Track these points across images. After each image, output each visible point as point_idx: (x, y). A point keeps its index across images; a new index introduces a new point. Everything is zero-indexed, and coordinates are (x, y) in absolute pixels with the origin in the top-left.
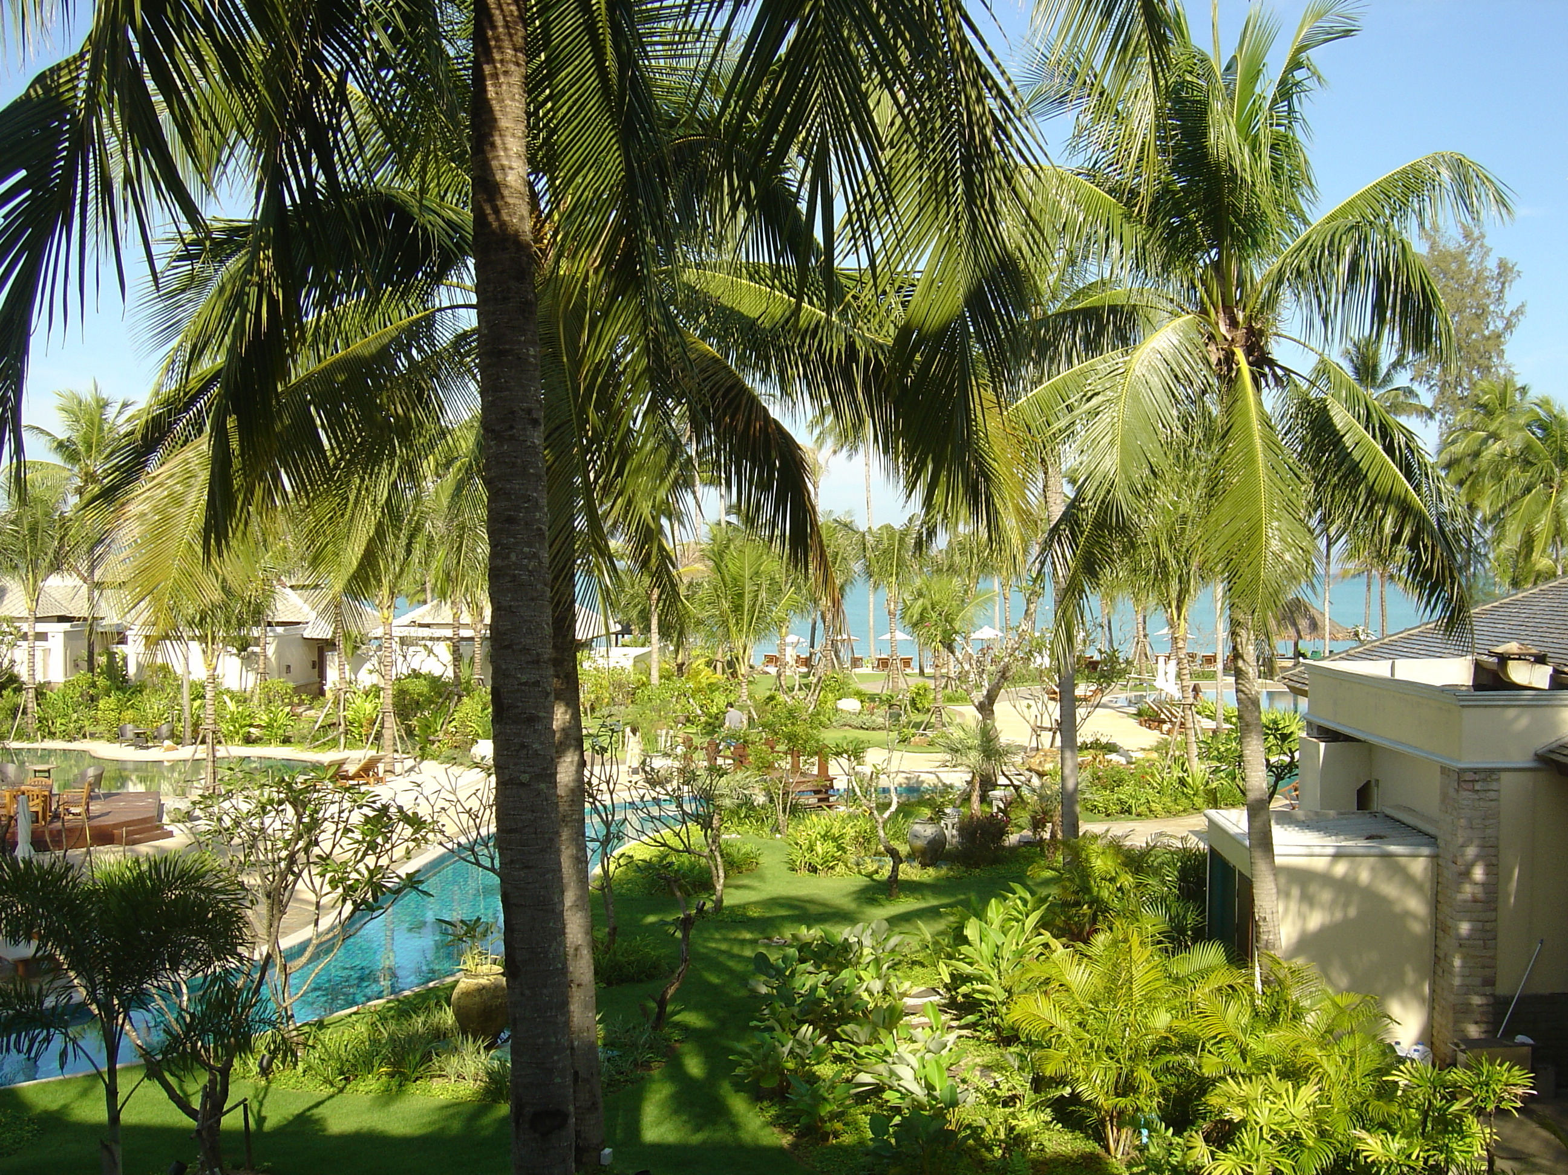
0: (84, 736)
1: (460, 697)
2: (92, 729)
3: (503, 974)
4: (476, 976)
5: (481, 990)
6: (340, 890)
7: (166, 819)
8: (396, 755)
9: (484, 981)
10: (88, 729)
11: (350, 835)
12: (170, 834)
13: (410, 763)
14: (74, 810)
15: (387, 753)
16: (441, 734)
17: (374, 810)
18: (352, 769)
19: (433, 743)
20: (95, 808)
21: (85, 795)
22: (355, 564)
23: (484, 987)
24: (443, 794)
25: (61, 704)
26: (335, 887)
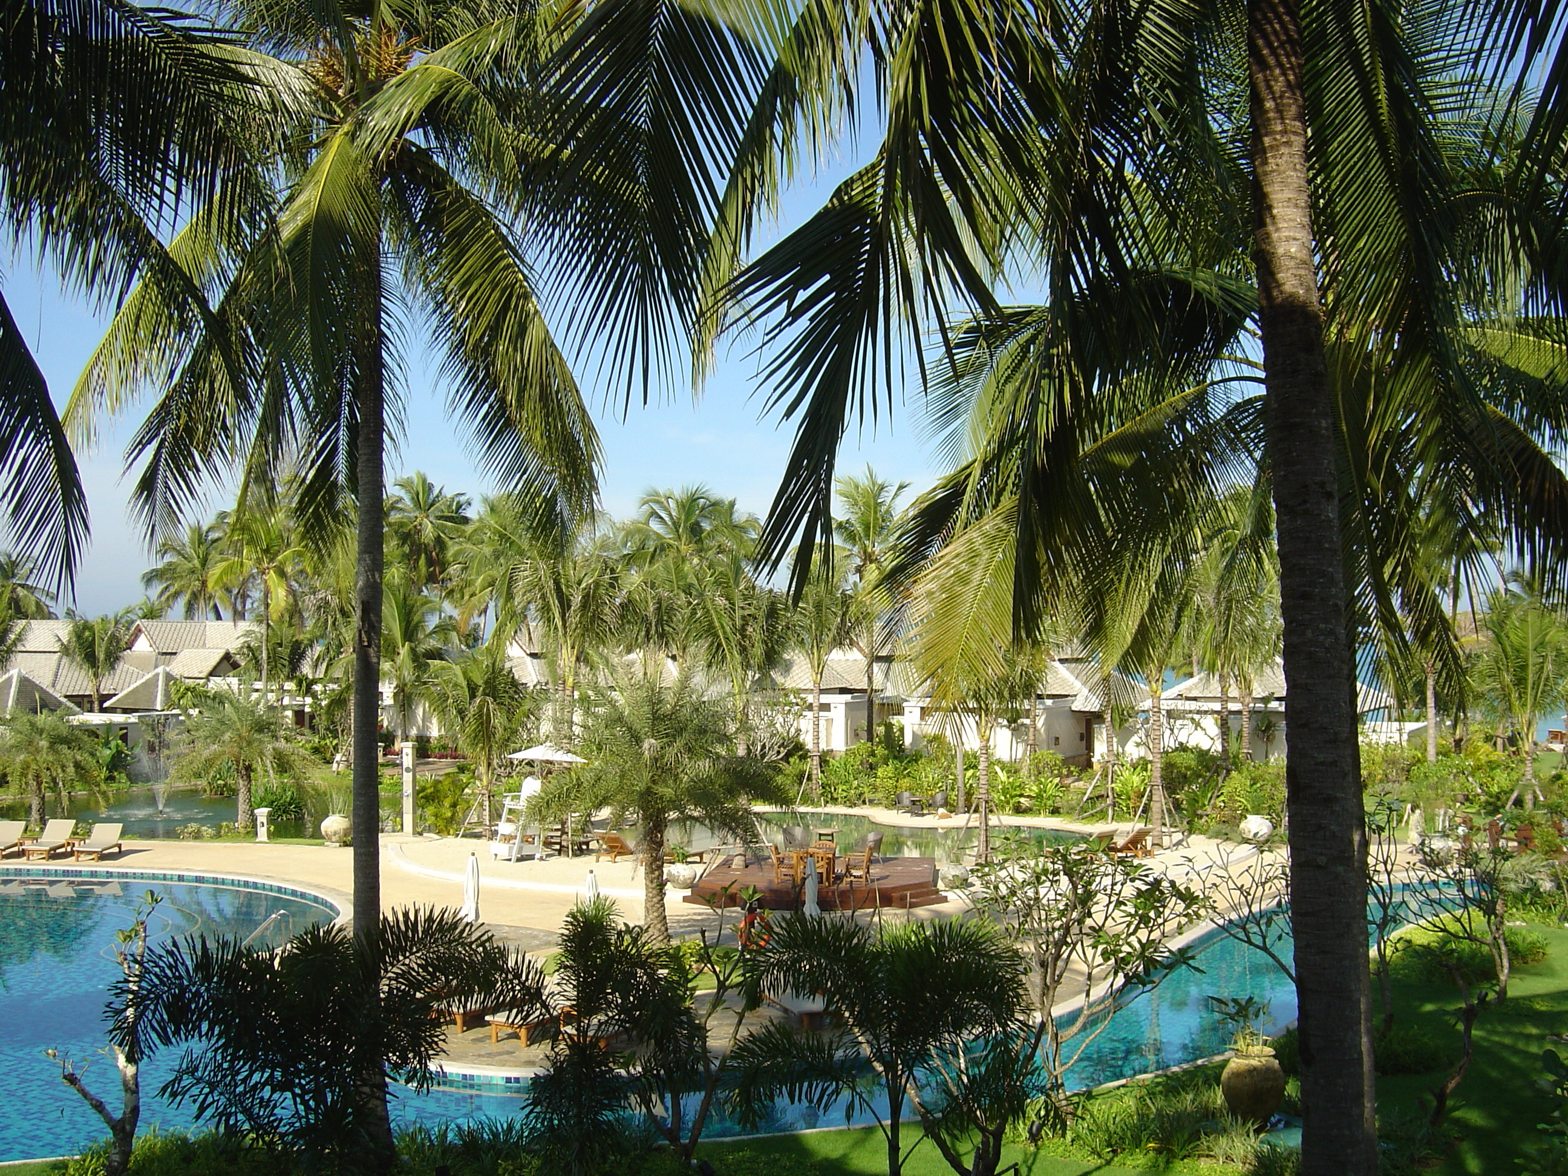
0: (864, 802)
1: (1228, 772)
2: (872, 796)
3: (1275, 1057)
4: (1247, 1057)
5: (1252, 1071)
6: (1112, 961)
7: (941, 885)
8: (1164, 829)
9: (1255, 1062)
10: (868, 796)
11: (1123, 907)
12: (945, 900)
13: (1178, 837)
14: (855, 873)
15: (1155, 826)
16: (1209, 809)
17: (1147, 883)
18: (1120, 842)
19: (1201, 817)
20: (875, 871)
21: (865, 859)
22: (1129, 639)
23: (1255, 1069)
24: (1215, 870)
25: (842, 772)
26: (1107, 959)
